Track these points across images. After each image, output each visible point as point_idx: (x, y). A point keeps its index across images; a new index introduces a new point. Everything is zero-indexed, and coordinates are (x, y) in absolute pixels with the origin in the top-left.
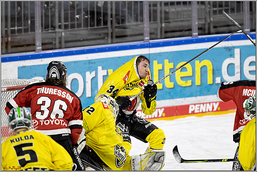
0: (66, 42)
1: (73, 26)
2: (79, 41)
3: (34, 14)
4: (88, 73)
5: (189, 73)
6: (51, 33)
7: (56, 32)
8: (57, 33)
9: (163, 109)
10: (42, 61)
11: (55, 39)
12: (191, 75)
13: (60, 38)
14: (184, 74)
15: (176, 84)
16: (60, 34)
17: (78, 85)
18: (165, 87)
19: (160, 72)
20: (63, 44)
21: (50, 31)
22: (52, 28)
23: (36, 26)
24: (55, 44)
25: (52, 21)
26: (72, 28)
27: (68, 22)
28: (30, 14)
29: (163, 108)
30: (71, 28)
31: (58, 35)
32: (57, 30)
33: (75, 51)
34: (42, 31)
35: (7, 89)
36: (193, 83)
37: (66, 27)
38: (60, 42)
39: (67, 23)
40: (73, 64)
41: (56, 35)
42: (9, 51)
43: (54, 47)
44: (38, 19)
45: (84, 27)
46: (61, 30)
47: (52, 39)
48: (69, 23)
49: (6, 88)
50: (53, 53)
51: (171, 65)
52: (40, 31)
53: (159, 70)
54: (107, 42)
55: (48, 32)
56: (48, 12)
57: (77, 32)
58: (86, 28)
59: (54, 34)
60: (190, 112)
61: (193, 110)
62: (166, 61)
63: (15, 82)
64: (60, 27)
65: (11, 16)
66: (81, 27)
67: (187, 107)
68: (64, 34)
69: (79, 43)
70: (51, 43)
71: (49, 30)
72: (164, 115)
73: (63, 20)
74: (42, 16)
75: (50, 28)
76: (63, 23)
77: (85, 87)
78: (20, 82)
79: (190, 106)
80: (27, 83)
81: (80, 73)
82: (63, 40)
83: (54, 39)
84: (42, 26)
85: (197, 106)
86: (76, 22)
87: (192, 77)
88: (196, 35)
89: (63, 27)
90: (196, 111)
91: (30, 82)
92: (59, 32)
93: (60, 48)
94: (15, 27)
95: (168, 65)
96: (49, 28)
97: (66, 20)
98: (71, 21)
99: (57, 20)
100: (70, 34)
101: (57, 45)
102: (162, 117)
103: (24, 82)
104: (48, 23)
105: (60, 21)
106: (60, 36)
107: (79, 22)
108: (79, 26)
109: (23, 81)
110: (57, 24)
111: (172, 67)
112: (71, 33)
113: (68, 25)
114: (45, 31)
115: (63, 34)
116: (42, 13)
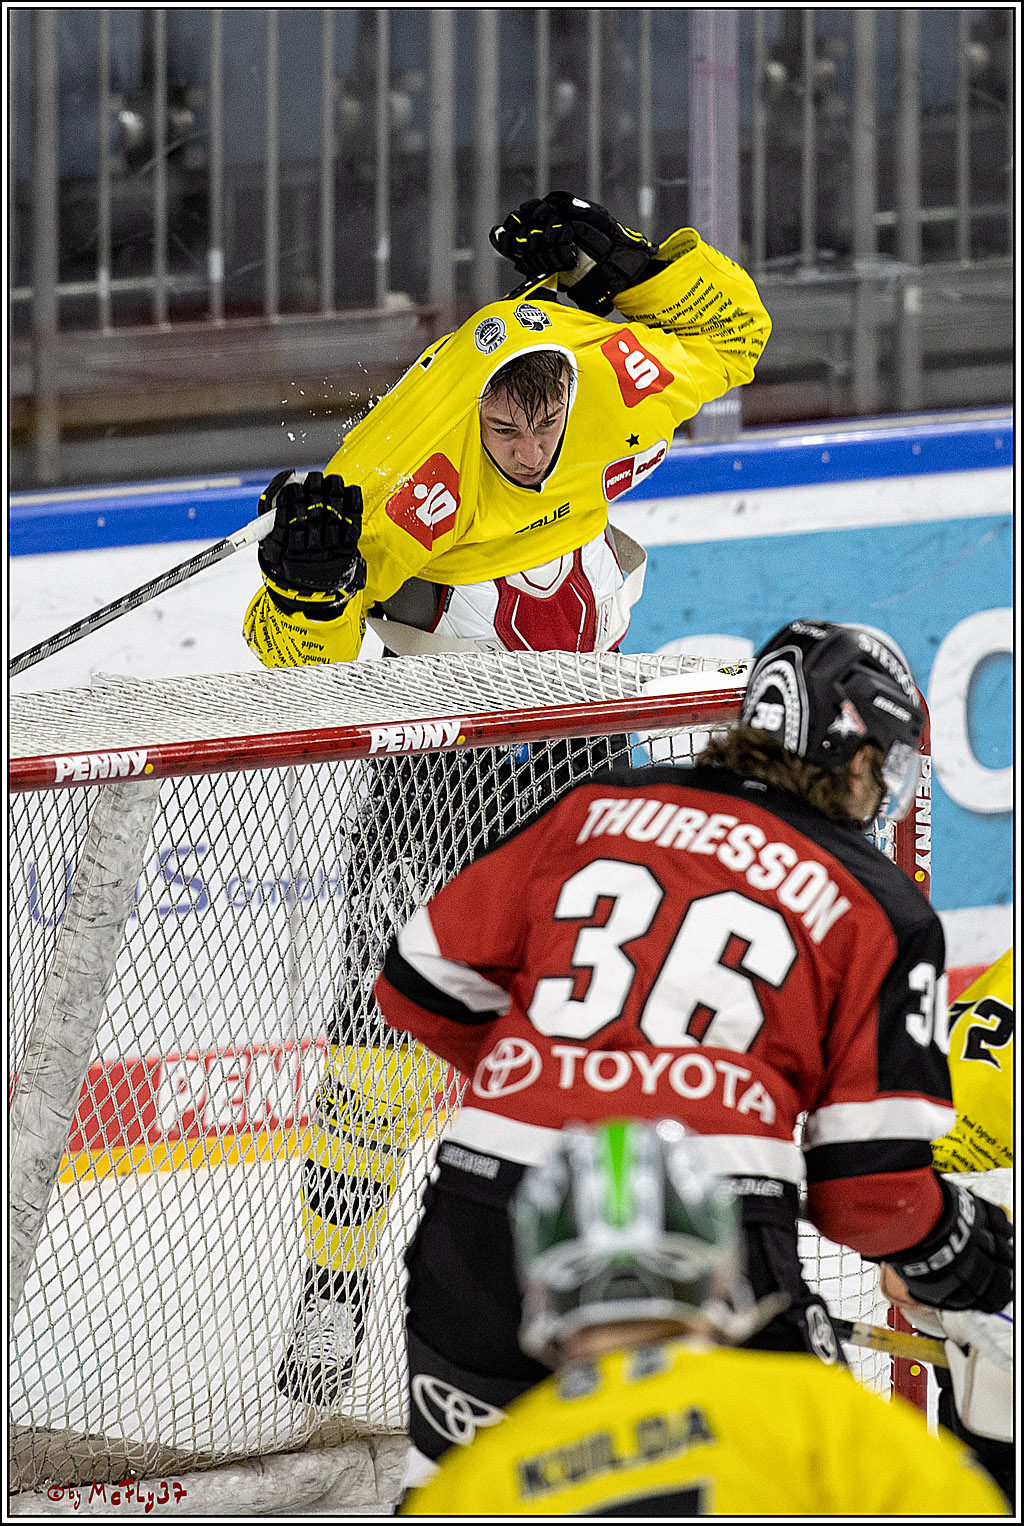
0: (936, 362)
1: (989, 239)
3: (684, 135)
6: (815, 287)
7: (853, 286)
8: (865, 291)
10: (741, 509)
11: (849, 335)
13: (890, 333)
16: (888, 299)
20: (911, 377)
21: (809, 275)
22: (828, 254)
24: (848, 380)
25: (826, 200)
26: (985, 257)
27: (950, 200)
28: (657, 138)
30: (974, 256)
31: (870, 312)
32: (866, 266)
33: (1006, 436)
35: (462, 732)
37: (936, 243)
38: (887, 366)
39: (942, 214)
40: (988, 537)
41: (854, 306)
43: (834, 397)
44: (712, 181)
46: (892, 270)
47: (826, 335)
48: (960, 213)
49: (457, 725)
55: (791, 281)
56: (799, 124)
59: (840, 302)
63: (526, 676)
64: (888, 243)
65: (504, 152)
68: (924, 300)
70: (816, 372)
71: (798, 265)
73: (910, 189)
74: (746, 158)
75: (808, 253)
76: (914, 213)
78: (572, 673)
80: (627, 687)
82: (911, 350)
83: (838, 340)
84: (746, 234)
89: (911, 244)
91: (643, 680)
92: (880, 285)
93: (888, 409)
96: (798, 247)
97: (937, 185)
98: (974, 200)
99: (865, 189)
100: (967, 299)
101: (866, 389)
103: (599, 672)
104: (797, 213)
105: (886, 198)
106: (888, 316)
109: (588, 668)
110: (865, 217)
112: (979, 288)
113: (951, 226)
114: (769, 271)
115: (912, 299)
116: (745, 130)
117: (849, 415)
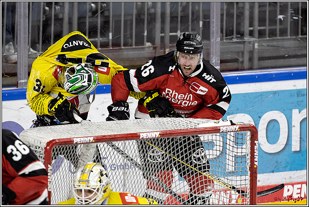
0: (261, 59)
1: (272, 33)
2: (283, 57)
3: (209, 10)
4: (295, 112)
6: (236, 42)
7: (244, 42)
8: (246, 44)
11: (243, 53)
13: (251, 52)
16: (251, 45)
17: (278, 130)
20: (256, 62)
21: (235, 40)
22: (239, 36)
23: (211, 32)
24: (242, 62)
25: (238, 24)
26: (272, 37)
27: (265, 25)
28: (203, 11)
30: (269, 37)
31: (248, 47)
32: (247, 38)
33: (276, 74)
34: (222, 39)
35: (159, 134)
37: (261, 34)
38: (251, 59)
39: (262, 28)
40: (272, 95)
41: (244, 46)
43: (240, 66)
44: (215, 20)
45: (291, 35)
46: (252, 39)
47: (238, 53)
48: (267, 28)
49: (158, 133)
52: (219, 39)
55: (231, 41)
56: (233, 9)
57: (280, 43)
58: (294, 37)
59: (242, 46)
63: (174, 123)
64: (251, 34)
65: (171, 13)
66: (287, 36)
68: (258, 46)
69: (281, 62)
70: (236, 60)
71: (233, 38)
73: (256, 22)
74: (222, 15)
75: (234, 36)
76: (257, 28)
77: (290, 135)
78: (183, 122)
80: (194, 125)
81: (283, 111)
82: (256, 56)
83: (240, 54)
84: (222, 31)
86: (278, 27)
89: (256, 34)
91: (198, 124)
92: (250, 42)
93: (251, 69)
94: (176, 32)
96: (233, 34)
97: (262, 21)
98: (269, 25)
99: (247, 22)
100: (268, 46)
101: (246, 64)
103: (189, 123)
104: (233, 27)
105: (251, 25)
106: (251, 49)
107: (282, 27)
108: (283, 32)
109: (186, 122)
110: (247, 28)
112: (271, 44)
113: (265, 30)
114: (226, 39)
115: (256, 45)
116: (222, 9)
117: (243, 70)
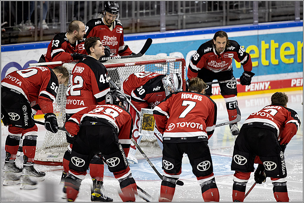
0: (187, 24)
1: (193, 10)
2: (198, 23)
5: (292, 52)
6: (174, 16)
7: (178, 16)
9: (269, 83)
10: (165, 40)
11: (177, 21)
12: (294, 53)
13: (182, 21)
14: (288, 53)
15: (280, 61)
16: (182, 17)
18: (271, 63)
19: (267, 50)
20: (184, 25)
21: (173, 14)
22: (175, 12)
23: (161, 10)
24: (177, 26)
27: (189, 6)
29: (269, 81)
30: (191, 12)
31: (180, 18)
32: (179, 13)
34: (166, 14)
35: (135, 64)
36: (295, 60)
37: (187, 11)
38: (182, 24)
39: (188, 8)
40: (193, 43)
41: (178, 18)
42: (138, 31)
43: (176, 28)
44: (162, 4)
45: (202, 11)
46: (182, 14)
47: (175, 21)
48: (190, 8)
49: (134, 63)
50: (176, 33)
51: (277, 45)
52: (165, 14)
53: (266, 49)
54: (222, 24)
55: (171, 15)
57: (197, 16)
58: (204, 12)
60: (292, 85)
61: (295, 83)
62: (272, 42)
64: (182, 11)
66: (200, 11)
67: (290, 81)
68: (186, 17)
69: (197, 25)
70: (174, 25)
72: (270, 87)
73: (184, 5)
75: (173, 12)
76: (185, 8)
79: (293, 81)
82: (184, 22)
84: (166, 10)
85: (298, 80)
86: (196, 7)
87: (295, 55)
88: (298, 20)
89: (184, 11)
90: (297, 85)
92: (181, 15)
93: (182, 29)
94: (143, 10)
95: (274, 45)
96: (172, 11)
98: (191, 6)
99: (179, 5)
100: (190, 17)
101: (179, 27)
102: (268, 89)
104: (172, 7)
105: (182, 6)
106: (182, 19)
107: (198, 7)
108: (198, 10)
110: (179, 8)
111: (277, 47)
112: (192, 16)
114: (169, 14)
115: (184, 17)
